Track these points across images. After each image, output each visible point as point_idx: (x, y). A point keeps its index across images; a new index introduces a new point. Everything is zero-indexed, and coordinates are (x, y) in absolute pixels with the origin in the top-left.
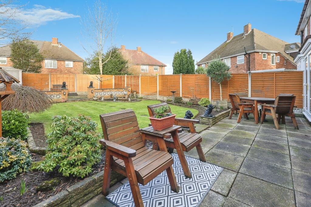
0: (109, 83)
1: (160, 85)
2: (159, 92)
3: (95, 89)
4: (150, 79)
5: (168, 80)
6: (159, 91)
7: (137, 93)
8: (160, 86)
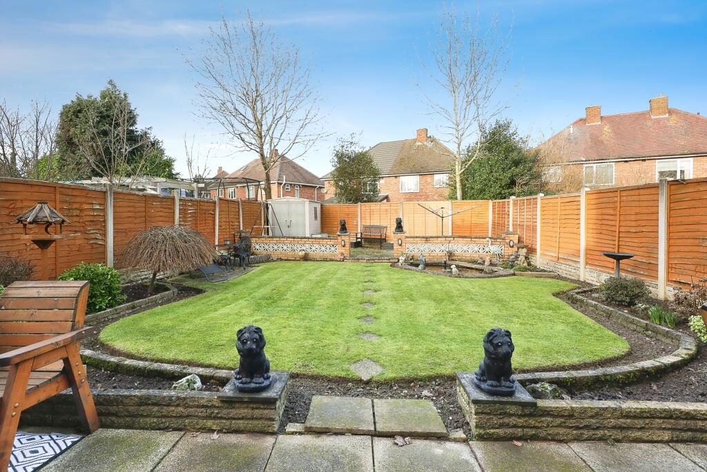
0: (481, 221)
1: (591, 226)
2: (586, 254)
3: (406, 235)
4: (563, 208)
5: (614, 209)
6: (587, 250)
7: (531, 250)
8: (591, 231)
